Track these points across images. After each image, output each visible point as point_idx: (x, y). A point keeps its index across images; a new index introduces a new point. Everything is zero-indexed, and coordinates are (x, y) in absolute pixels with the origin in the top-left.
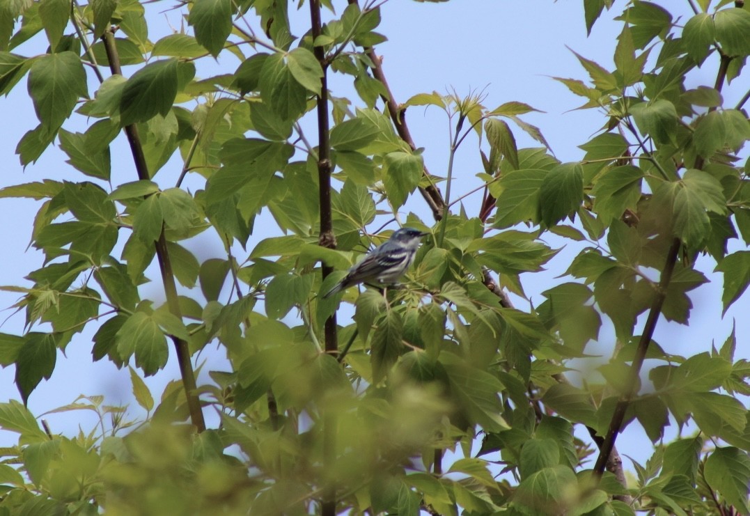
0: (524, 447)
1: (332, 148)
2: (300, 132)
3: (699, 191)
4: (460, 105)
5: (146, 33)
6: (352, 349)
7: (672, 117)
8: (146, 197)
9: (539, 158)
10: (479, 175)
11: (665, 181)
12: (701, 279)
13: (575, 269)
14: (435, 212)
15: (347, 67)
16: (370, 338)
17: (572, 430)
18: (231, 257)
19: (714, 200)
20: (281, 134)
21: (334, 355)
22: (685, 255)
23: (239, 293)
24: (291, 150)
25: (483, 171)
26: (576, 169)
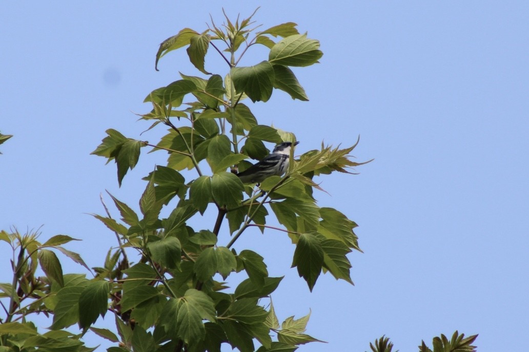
3: (196, 305)
7: (178, 248)
9: (80, 281)
19: (208, 311)
26: (104, 286)
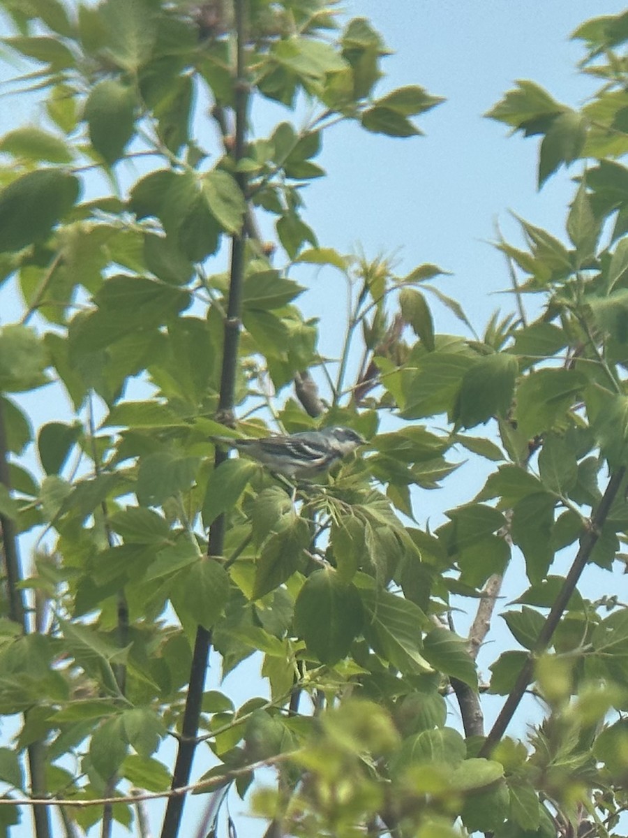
1: (242, 304)
2: (203, 278)
4: (365, 269)
9: (456, 349)
11: (615, 394)
16: (263, 545)
20: (179, 278)
21: (220, 561)
26: (509, 365)
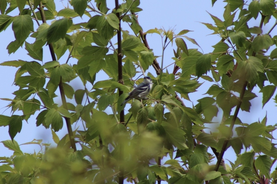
0: (191, 156)
1: (122, 49)
2: (111, 43)
3: (254, 64)
4: (165, 33)
5: (55, 8)
6: (130, 121)
7: (244, 37)
8: (55, 67)
9: (195, 52)
10: (173, 58)
11: (242, 61)
12: (254, 96)
13: (209, 92)
14: (157, 72)
15: (128, 20)
16: (136, 118)
17: (207, 149)
18: (86, 89)
19: (260, 67)
20: (104, 44)
21: (123, 124)
22: (249, 87)
23: (89, 102)
24: (107, 50)
25: (174, 56)
26: (209, 56)
